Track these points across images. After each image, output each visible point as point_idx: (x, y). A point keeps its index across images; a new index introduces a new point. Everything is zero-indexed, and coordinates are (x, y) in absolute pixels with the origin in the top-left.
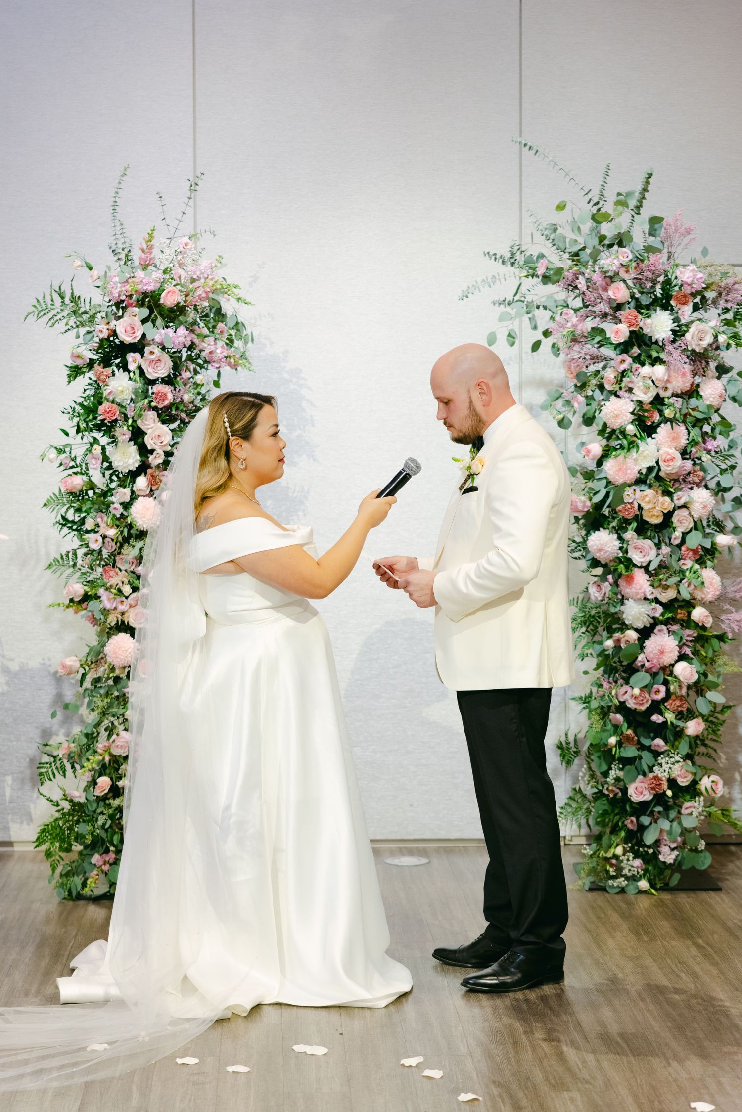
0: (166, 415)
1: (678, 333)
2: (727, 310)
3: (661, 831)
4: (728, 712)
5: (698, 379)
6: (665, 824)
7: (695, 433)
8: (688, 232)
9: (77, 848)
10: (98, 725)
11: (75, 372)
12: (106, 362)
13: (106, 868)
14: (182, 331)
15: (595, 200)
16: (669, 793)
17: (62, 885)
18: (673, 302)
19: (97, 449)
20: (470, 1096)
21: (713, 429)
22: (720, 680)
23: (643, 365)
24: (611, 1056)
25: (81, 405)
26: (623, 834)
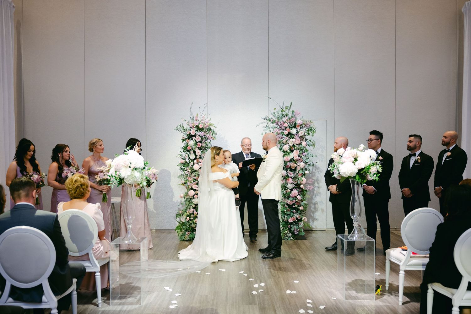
0: (200, 149)
1: (297, 133)
2: (307, 128)
3: (295, 228)
4: (308, 206)
5: (301, 142)
6: (295, 227)
7: (301, 152)
8: (299, 113)
9: (183, 231)
10: (187, 207)
11: (183, 140)
12: (189, 139)
13: (188, 235)
14: (203, 132)
15: (282, 108)
16: (296, 221)
17: (180, 238)
18: (296, 127)
19: (187, 155)
20: (252, 279)
21: (304, 151)
22: (306, 199)
23: (291, 139)
24: (280, 272)
25: (184, 147)
26: (287, 228)
